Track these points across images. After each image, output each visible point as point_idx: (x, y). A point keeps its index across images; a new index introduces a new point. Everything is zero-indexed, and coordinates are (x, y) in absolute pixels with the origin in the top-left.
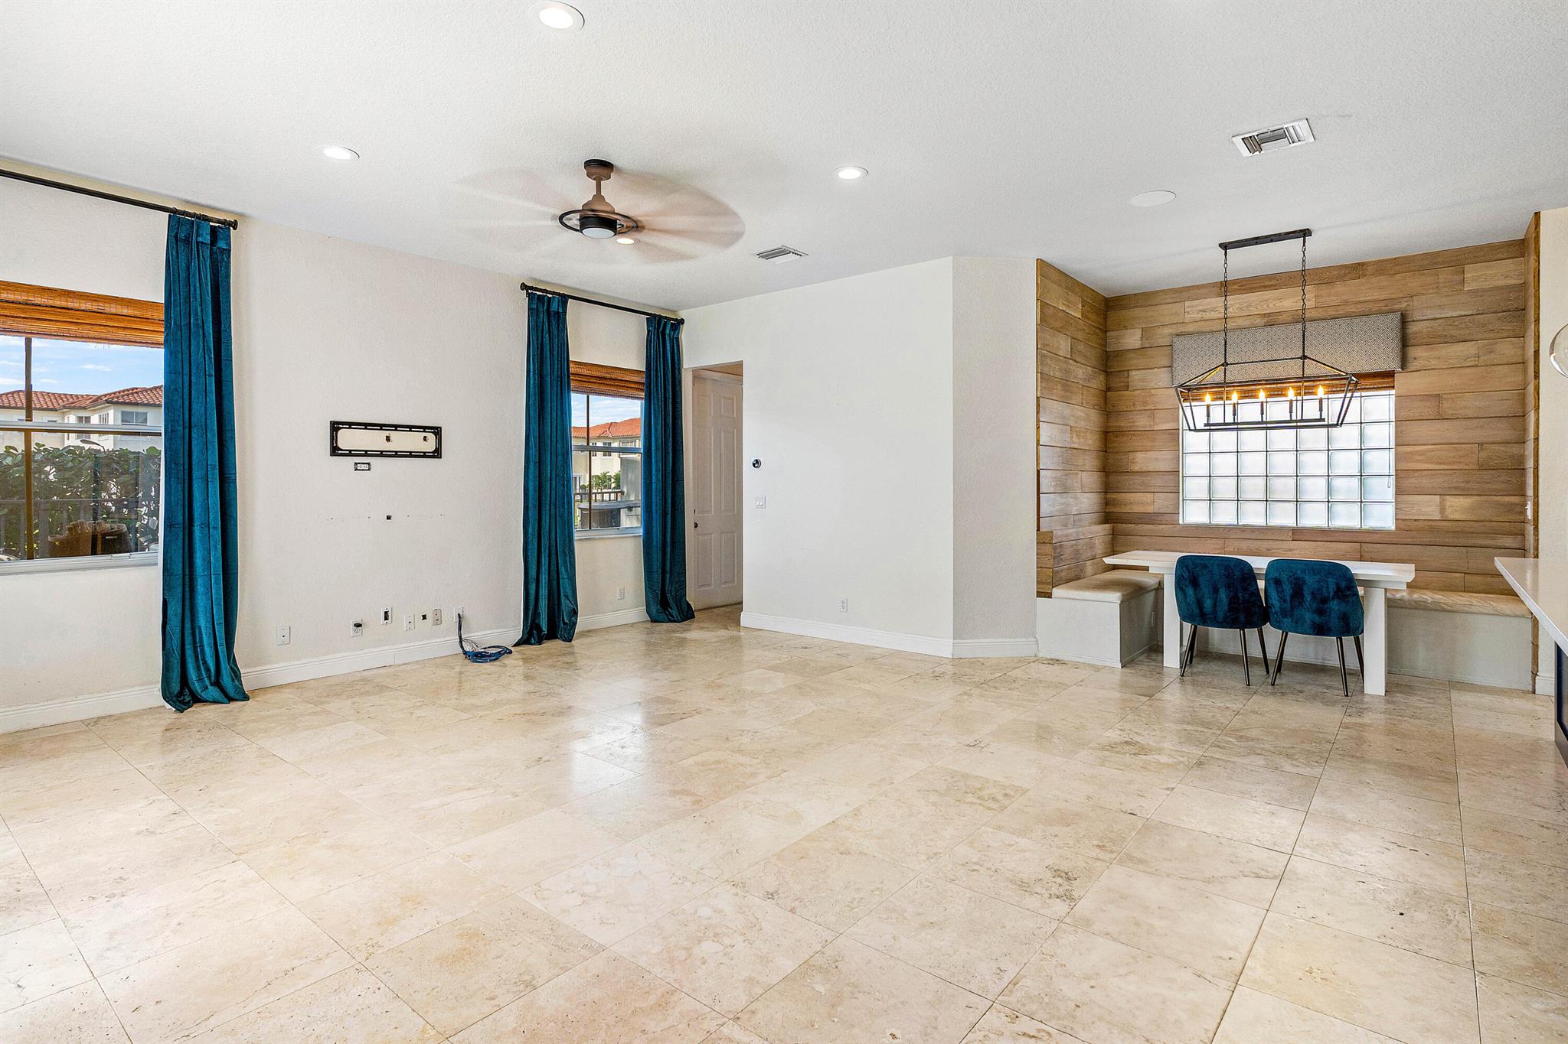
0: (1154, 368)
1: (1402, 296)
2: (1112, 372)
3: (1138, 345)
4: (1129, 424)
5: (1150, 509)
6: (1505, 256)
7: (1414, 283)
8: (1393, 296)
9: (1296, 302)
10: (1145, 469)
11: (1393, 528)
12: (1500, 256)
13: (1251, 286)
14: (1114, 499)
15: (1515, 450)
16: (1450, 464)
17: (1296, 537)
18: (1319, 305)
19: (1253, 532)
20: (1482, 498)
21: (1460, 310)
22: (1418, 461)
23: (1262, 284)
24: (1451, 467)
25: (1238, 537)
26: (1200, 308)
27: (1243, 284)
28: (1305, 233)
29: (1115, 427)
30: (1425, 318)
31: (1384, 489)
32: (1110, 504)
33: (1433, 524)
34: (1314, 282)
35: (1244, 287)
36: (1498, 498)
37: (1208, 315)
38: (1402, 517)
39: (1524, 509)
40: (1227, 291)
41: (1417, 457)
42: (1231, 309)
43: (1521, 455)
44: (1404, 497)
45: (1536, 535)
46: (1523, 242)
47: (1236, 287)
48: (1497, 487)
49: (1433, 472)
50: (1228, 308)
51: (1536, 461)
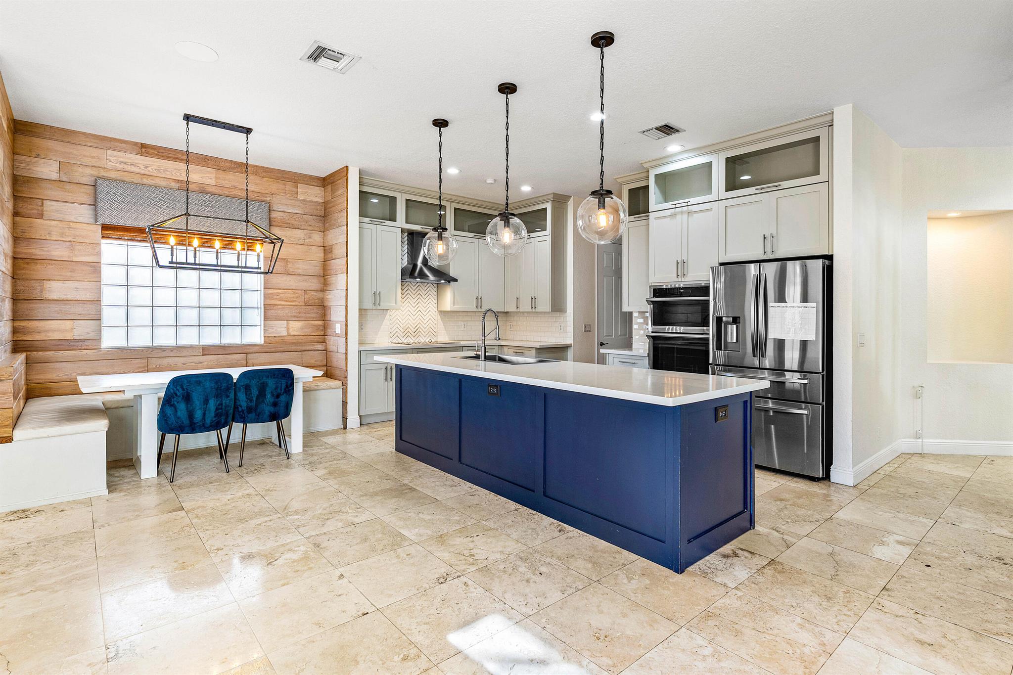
0: (73, 203)
1: (267, 192)
2: (21, 197)
3: (54, 176)
4: (43, 253)
5: (69, 336)
6: (316, 184)
7: (274, 186)
8: (263, 192)
9: (202, 178)
10: (63, 297)
11: (263, 342)
12: (314, 183)
13: (167, 155)
14: (24, 327)
15: (320, 295)
16: (291, 301)
18: (217, 184)
19: (172, 351)
20: (306, 322)
21: (297, 209)
22: (276, 299)
23: (176, 156)
24: (292, 304)
25: (159, 356)
26: (122, 160)
27: (162, 151)
28: (248, 131)
29: (28, 253)
30: (279, 210)
31: (256, 317)
32: (20, 332)
33: (283, 338)
34: (214, 167)
35: (162, 154)
36: (313, 322)
37: (129, 168)
38: (267, 335)
39: (324, 328)
40: (146, 153)
41: (275, 297)
42: (150, 169)
43: (323, 298)
44: (268, 322)
45: (346, 342)
46: (324, 179)
47: (154, 152)
48: (314, 315)
49: (283, 306)
50: (146, 167)
51: (347, 302)
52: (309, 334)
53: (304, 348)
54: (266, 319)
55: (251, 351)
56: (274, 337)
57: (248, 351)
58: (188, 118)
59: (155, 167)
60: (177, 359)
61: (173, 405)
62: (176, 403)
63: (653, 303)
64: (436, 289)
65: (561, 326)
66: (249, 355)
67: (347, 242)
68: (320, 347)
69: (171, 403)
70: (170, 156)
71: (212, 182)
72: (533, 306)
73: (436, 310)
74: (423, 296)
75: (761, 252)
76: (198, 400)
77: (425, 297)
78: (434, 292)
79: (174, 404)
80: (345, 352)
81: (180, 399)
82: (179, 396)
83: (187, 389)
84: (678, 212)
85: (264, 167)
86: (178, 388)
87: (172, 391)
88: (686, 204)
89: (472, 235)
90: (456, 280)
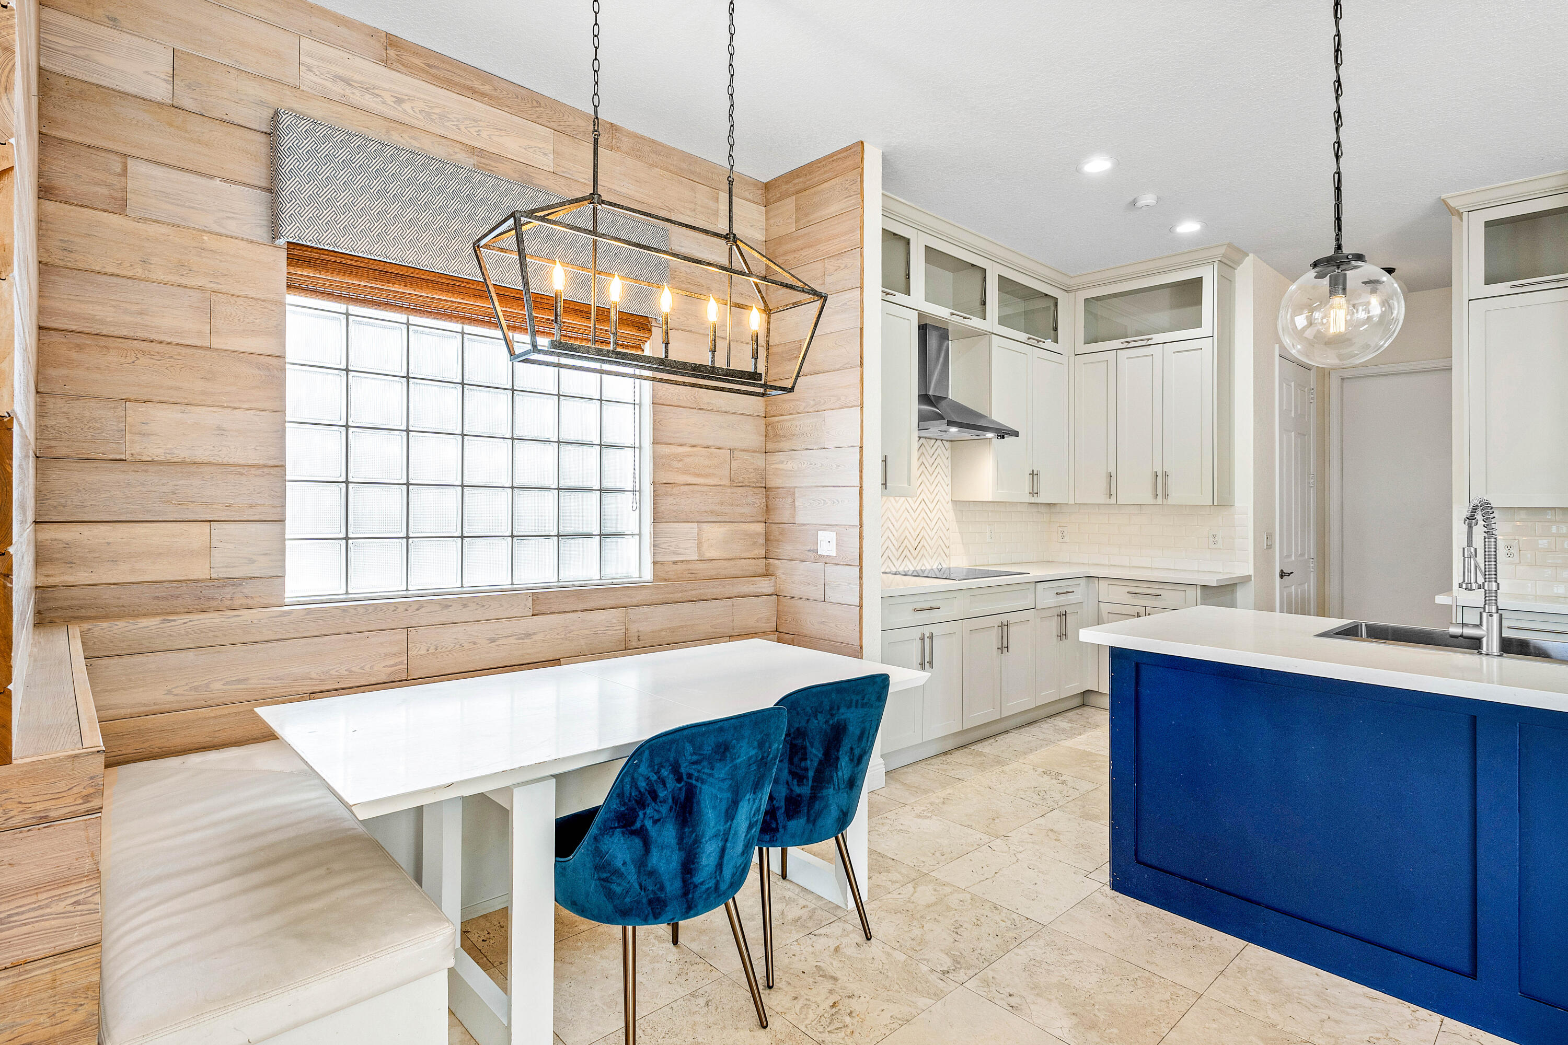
0: (212, 177)
2: (62, 141)
3: (160, 90)
4: (127, 318)
5: (199, 571)
6: (750, 197)
7: (673, 192)
8: (652, 202)
9: (525, 148)
10: (182, 454)
11: (648, 575)
12: (748, 195)
13: (448, 75)
14: (68, 545)
15: (759, 461)
16: (706, 477)
17: (540, 608)
18: (558, 170)
19: (465, 606)
20: (734, 526)
22: (677, 471)
23: (469, 83)
24: (707, 482)
25: (436, 621)
26: (341, 72)
27: (436, 63)
29: (74, 317)
31: (630, 513)
32: (51, 560)
33: (689, 566)
34: (555, 125)
35: (436, 72)
36: (744, 526)
37: (357, 97)
38: (660, 558)
39: (767, 540)
40: (398, 61)
41: (676, 464)
42: (407, 106)
43: (765, 469)
44: (662, 527)
45: (861, 578)
46: (767, 186)
47: (418, 62)
48: (746, 510)
49: (691, 488)
50: (399, 101)
51: (861, 477)
52: (738, 555)
53: (736, 591)
54: (657, 518)
55: (635, 601)
56: (674, 563)
57: (627, 601)
59: (422, 105)
60: (476, 627)
61: (642, 834)
62: (648, 824)
64: (947, 453)
65: (1215, 536)
66: (630, 610)
67: (861, 329)
68: (765, 585)
69: (634, 823)
70: (456, 79)
71: (547, 162)
72: (1160, 492)
73: (948, 498)
74: (928, 467)
76: (714, 808)
77: (931, 470)
78: (945, 460)
79: (643, 826)
80: (856, 601)
81: (664, 809)
82: (664, 801)
83: (690, 776)
85: (653, 141)
86: (665, 772)
87: (642, 784)
89: (1023, 336)
90: (1016, 434)
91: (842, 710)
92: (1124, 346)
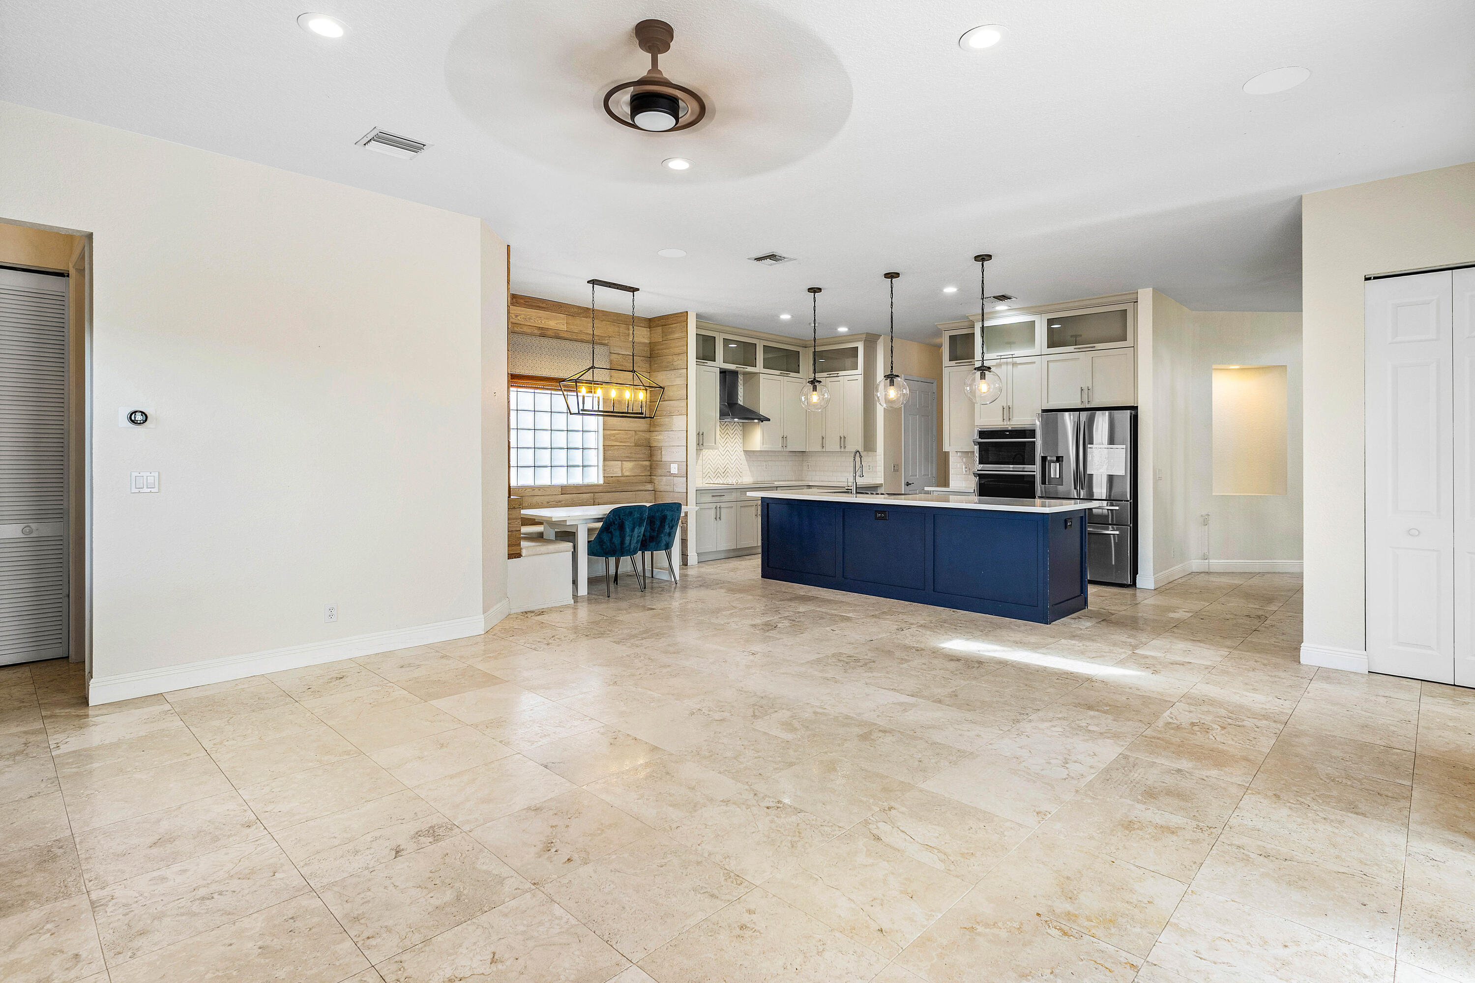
1: (605, 335)
6: (643, 325)
7: (611, 329)
8: (603, 335)
9: (556, 324)
11: (601, 482)
12: (642, 325)
13: (531, 304)
15: (647, 435)
16: (624, 442)
17: (563, 492)
18: (568, 329)
20: (637, 462)
21: (628, 351)
22: (613, 440)
24: (625, 444)
27: (527, 300)
28: (633, 290)
30: (615, 352)
31: (594, 457)
33: (618, 478)
34: (566, 313)
35: (527, 303)
36: (641, 463)
38: (606, 475)
39: (651, 468)
40: (516, 303)
41: (612, 438)
42: (519, 318)
43: (650, 439)
44: (607, 463)
45: (687, 482)
46: (650, 320)
47: (522, 301)
48: (641, 456)
49: (619, 447)
50: (517, 316)
51: (687, 443)
52: (638, 474)
53: (637, 488)
54: (605, 460)
55: (597, 491)
56: (612, 477)
57: (595, 491)
58: (593, 282)
59: (523, 316)
60: (543, 498)
61: (611, 532)
62: (612, 530)
63: (980, 444)
64: (741, 428)
65: (869, 466)
66: (596, 494)
67: (687, 385)
68: (649, 487)
69: (609, 529)
70: (534, 304)
71: (564, 328)
72: (842, 445)
73: (742, 449)
74: (730, 435)
75: (1079, 401)
76: (629, 528)
77: (732, 436)
78: (740, 431)
79: (611, 531)
80: (685, 491)
81: (616, 526)
82: (617, 525)
83: (623, 519)
84: (1004, 363)
85: (603, 311)
86: (617, 517)
87: (611, 520)
88: (1011, 356)
89: (778, 372)
90: (769, 420)
91: (666, 511)
92: (828, 376)
